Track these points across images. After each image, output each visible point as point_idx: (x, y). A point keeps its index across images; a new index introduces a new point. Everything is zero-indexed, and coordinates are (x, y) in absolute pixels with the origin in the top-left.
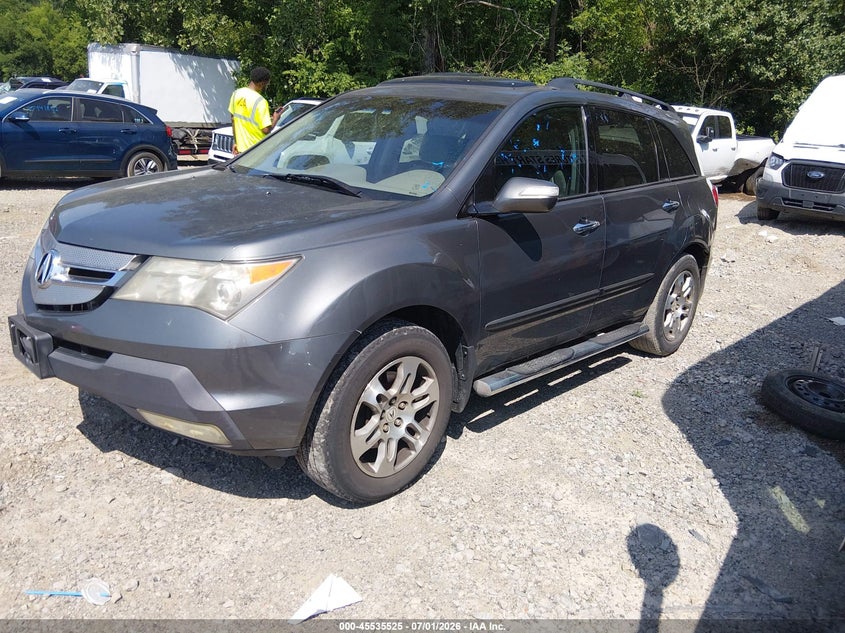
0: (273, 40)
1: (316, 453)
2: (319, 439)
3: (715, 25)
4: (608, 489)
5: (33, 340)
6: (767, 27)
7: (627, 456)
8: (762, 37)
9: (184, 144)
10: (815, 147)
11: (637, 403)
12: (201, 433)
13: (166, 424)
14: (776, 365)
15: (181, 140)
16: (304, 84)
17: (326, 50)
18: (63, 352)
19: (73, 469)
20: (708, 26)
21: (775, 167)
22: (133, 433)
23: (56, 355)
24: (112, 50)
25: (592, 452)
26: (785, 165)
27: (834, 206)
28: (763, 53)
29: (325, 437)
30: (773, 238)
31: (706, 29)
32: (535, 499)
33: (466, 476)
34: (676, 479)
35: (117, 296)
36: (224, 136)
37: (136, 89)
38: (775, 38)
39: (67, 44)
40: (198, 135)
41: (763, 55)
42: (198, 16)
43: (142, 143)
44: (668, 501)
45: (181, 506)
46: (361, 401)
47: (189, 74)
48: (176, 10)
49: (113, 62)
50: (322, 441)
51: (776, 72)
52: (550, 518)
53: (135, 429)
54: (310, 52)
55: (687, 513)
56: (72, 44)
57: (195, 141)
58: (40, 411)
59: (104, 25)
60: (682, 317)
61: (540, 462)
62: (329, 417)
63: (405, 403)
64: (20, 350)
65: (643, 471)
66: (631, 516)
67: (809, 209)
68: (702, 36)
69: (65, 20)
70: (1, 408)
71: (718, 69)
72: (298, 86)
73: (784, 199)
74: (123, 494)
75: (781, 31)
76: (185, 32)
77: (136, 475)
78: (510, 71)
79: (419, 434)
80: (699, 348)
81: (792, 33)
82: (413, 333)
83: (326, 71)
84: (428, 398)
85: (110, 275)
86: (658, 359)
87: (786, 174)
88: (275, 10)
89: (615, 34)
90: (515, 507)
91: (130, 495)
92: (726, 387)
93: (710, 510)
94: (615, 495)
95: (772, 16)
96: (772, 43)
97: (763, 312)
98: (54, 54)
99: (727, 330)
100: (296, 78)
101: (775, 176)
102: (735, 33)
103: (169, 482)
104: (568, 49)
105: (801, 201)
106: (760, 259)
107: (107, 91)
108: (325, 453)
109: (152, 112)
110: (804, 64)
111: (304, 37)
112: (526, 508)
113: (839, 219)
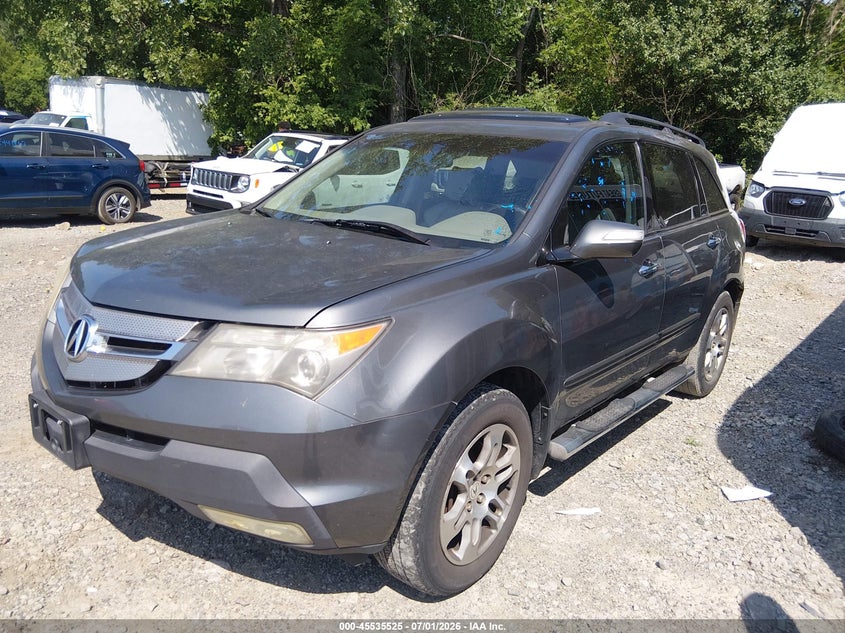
0: (244, 73)
1: (403, 545)
2: (408, 529)
3: (684, 57)
4: (702, 560)
5: (66, 425)
6: (733, 58)
7: (707, 517)
8: (728, 68)
9: (153, 178)
10: (795, 175)
11: (695, 453)
12: (279, 533)
13: (234, 522)
14: (813, 403)
15: (150, 174)
16: (275, 117)
17: (297, 84)
18: (102, 437)
19: (100, 567)
20: (678, 58)
21: (757, 195)
22: (160, 516)
23: (94, 441)
24: (75, 82)
25: (670, 515)
26: (766, 192)
27: (817, 232)
28: (729, 83)
29: (416, 527)
30: (758, 265)
31: (675, 61)
32: (629, 578)
33: (545, 553)
34: (765, 541)
35: (176, 371)
36: (204, 170)
37: (100, 122)
38: (740, 69)
39: (20, 76)
40: (168, 169)
41: (729, 85)
42: (165, 48)
43: (114, 177)
44: (766, 568)
45: (237, 610)
46: (451, 481)
47: (156, 106)
48: (143, 42)
49: (76, 95)
50: (412, 531)
51: (742, 102)
52: (652, 600)
53: (163, 510)
54: (281, 84)
55: (790, 583)
56: (25, 77)
57: (164, 175)
58: (48, 492)
59: (66, 59)
60: (718, 355)
61: (619, 530)
62: (421, 503)
63: (488, 476)
64: (43, 434)
65: (731, 535)
66: (736, 591)
67: (791, 236)
68: (671, 67)
69: (18, 52)
70: (2, 490)
71: (686, 99)
72: (268, 118)
73: (767, 226)
74: (166, 597)
75: (746, 62)
76: (152, 66)
77: (175, 572)
78: (483, 103)
79: (501, 509)
80: (732, 386)
81: (756, 64)
82: (500, 397)
83: (298, 103)
84: (510, 469)
85: (166, 347)
86: (698, 401)
87: (768, 202)
88: (244, 43)
89: (581, 66)
90: (611, 588)
91: (175, 598)
92: (775, 430)
93: (813, 579)
94: (712, 566)
95: (738, 48)
96: (737, 74)
97: (778, 344)
98: (6, 87)
99: (752, 365)
100: (267, 110)
101: (757, 203)
102: (704, 64)
103: (216, 579)
104: (538, 81)
105: (784, 228)
106: (753, 287)
107: (69, 124)
108: (415, 545)
109: (124, 146)
110: (769, 94)
111: (276, 69)
112: (623, 590)
113: (821, 245)
